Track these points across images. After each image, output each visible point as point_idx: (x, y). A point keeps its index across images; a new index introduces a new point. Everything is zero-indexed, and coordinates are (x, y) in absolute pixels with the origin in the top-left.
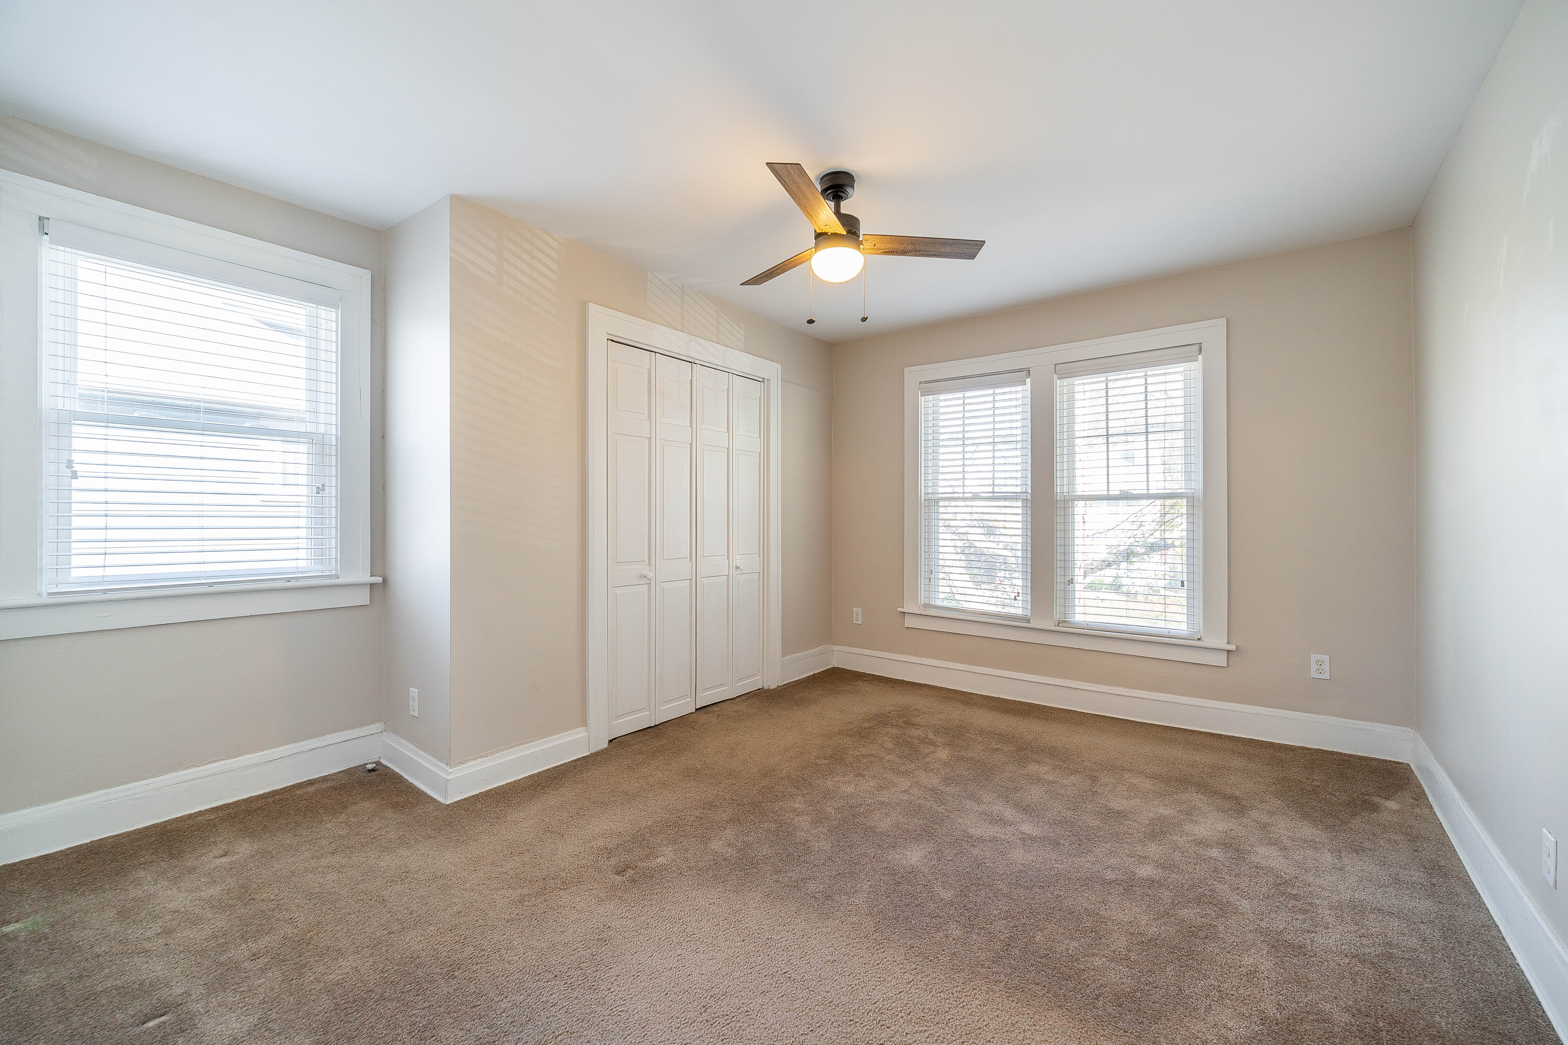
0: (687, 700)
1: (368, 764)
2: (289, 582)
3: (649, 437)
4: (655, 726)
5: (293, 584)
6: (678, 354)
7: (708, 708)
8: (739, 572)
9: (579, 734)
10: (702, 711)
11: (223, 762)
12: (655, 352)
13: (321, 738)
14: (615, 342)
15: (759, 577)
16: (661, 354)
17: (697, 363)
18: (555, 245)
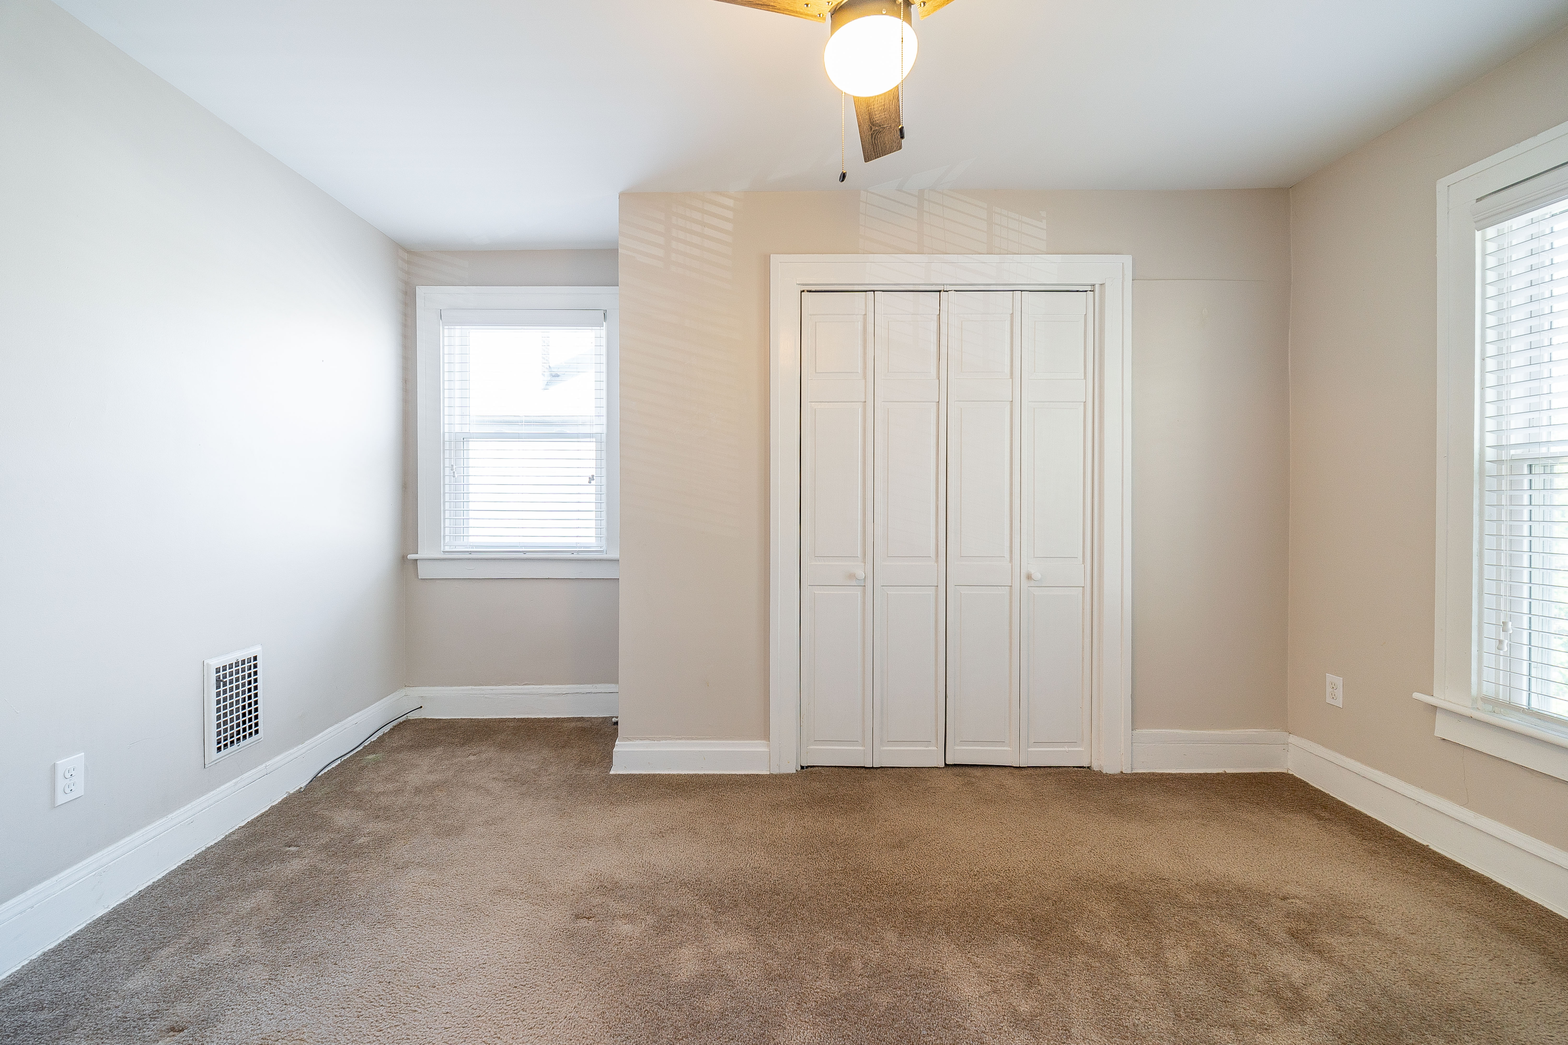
0: (930, 748)
1: (613, 717)
2: (573, 555)
3: (864, 400)
4: (873, 768)
5: (575, 556)
6: (914, 284)
7: (968, 770)
8: (1032, 583)
9: (758, 747)
10: (956, 770)
11: (534, 686)
12: (874, 291)
13: (595, 685)
14: (813, 292)
15: (1083, 594)
16: (883, 291)
17: (948, 290)
18: (730, 203)
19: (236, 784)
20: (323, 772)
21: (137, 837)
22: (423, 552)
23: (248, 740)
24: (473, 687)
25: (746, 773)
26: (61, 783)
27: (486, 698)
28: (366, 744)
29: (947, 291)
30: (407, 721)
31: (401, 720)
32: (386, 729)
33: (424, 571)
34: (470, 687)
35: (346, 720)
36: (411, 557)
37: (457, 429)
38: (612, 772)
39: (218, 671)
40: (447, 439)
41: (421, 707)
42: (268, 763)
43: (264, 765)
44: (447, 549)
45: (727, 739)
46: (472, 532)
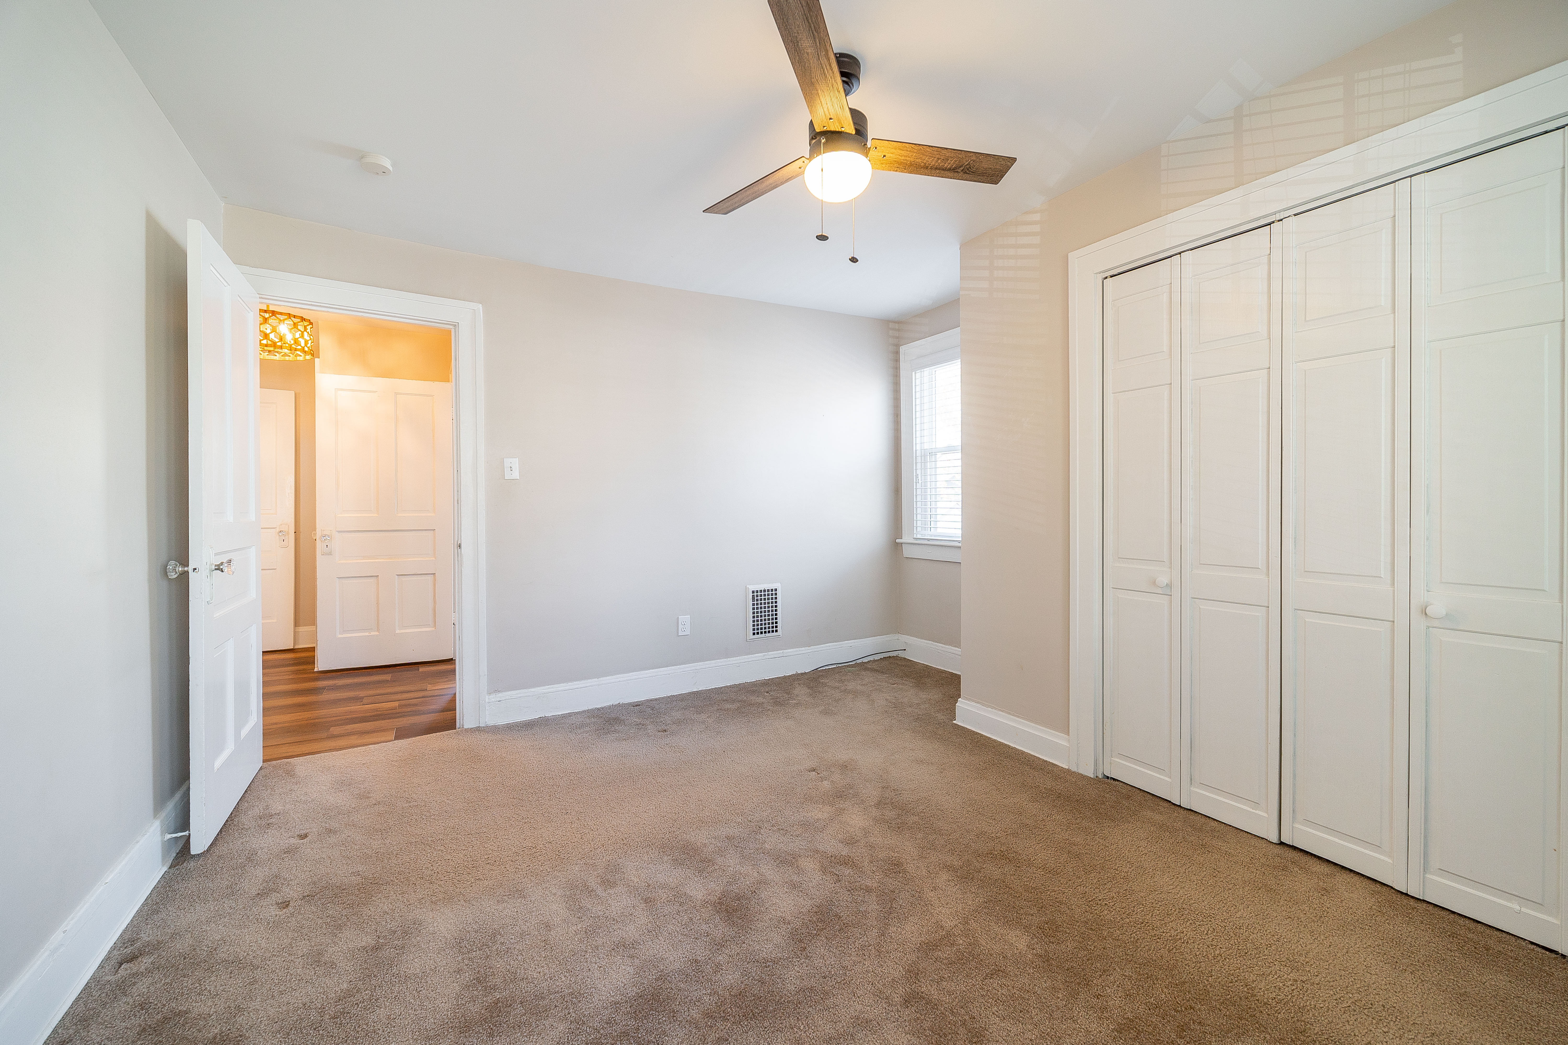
0: (1259, 812)
3: (1170, 382)
8: (1435, 622)
9: (1062, 740)
12: (1180, 253)
14: (1115, 276)
16: (1191, 250)
17: (1281, 218)
18: (1037, 217)
19: (764, 655)
20: (822, 669)
21: (712, 663)
22: (905, 539)
23: (771, 634)
24: (932, 643)
25: (1045, 759)
26: (680, 627)
27: (939, 652)
28: (858, 662)
29: (1281, 220)
30: (896, 658)
31: (891, 654)
32: (877, 657)
33: (907, 552)
34: (931, 642)
35: (844, 642)
36: (898, 541)
37: (926, 446)
38: (954, 722)
39: (753, 592)
40: (918, 454)
41: (905, 650)
42: (784, 651)
43: (782, 651)
44: (919, 536)
45: (1036, 723)
46: (939, 524)
